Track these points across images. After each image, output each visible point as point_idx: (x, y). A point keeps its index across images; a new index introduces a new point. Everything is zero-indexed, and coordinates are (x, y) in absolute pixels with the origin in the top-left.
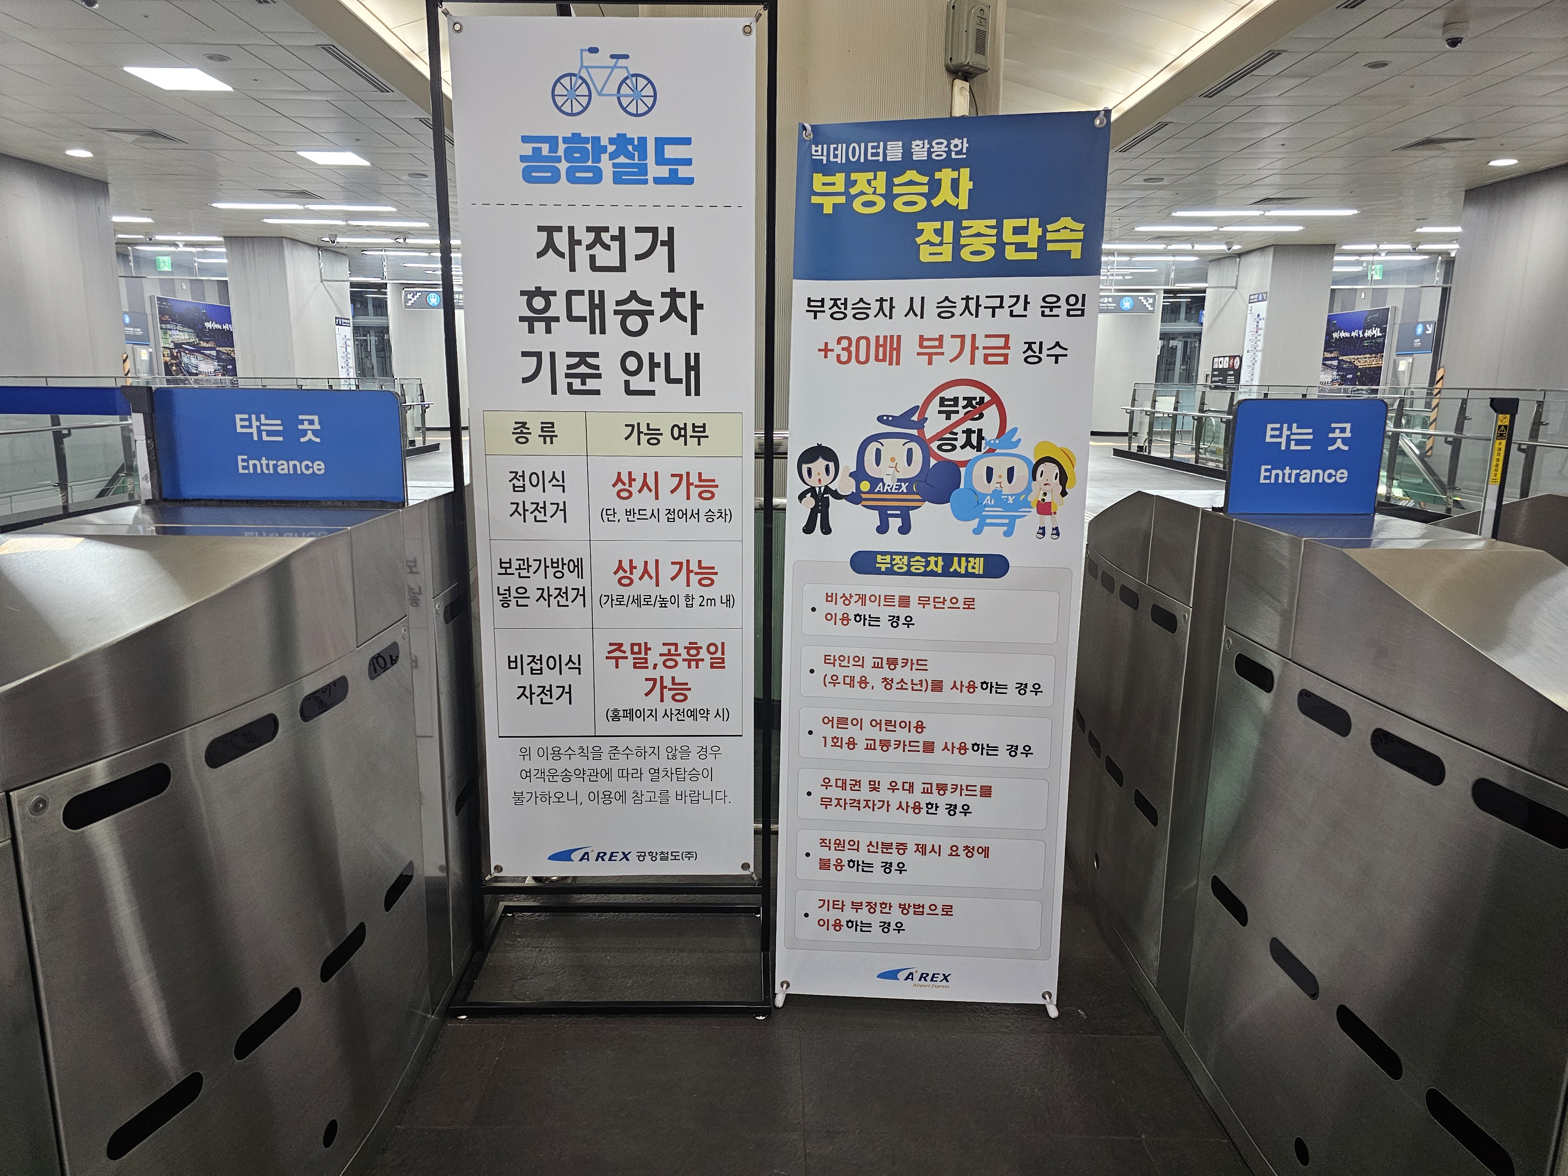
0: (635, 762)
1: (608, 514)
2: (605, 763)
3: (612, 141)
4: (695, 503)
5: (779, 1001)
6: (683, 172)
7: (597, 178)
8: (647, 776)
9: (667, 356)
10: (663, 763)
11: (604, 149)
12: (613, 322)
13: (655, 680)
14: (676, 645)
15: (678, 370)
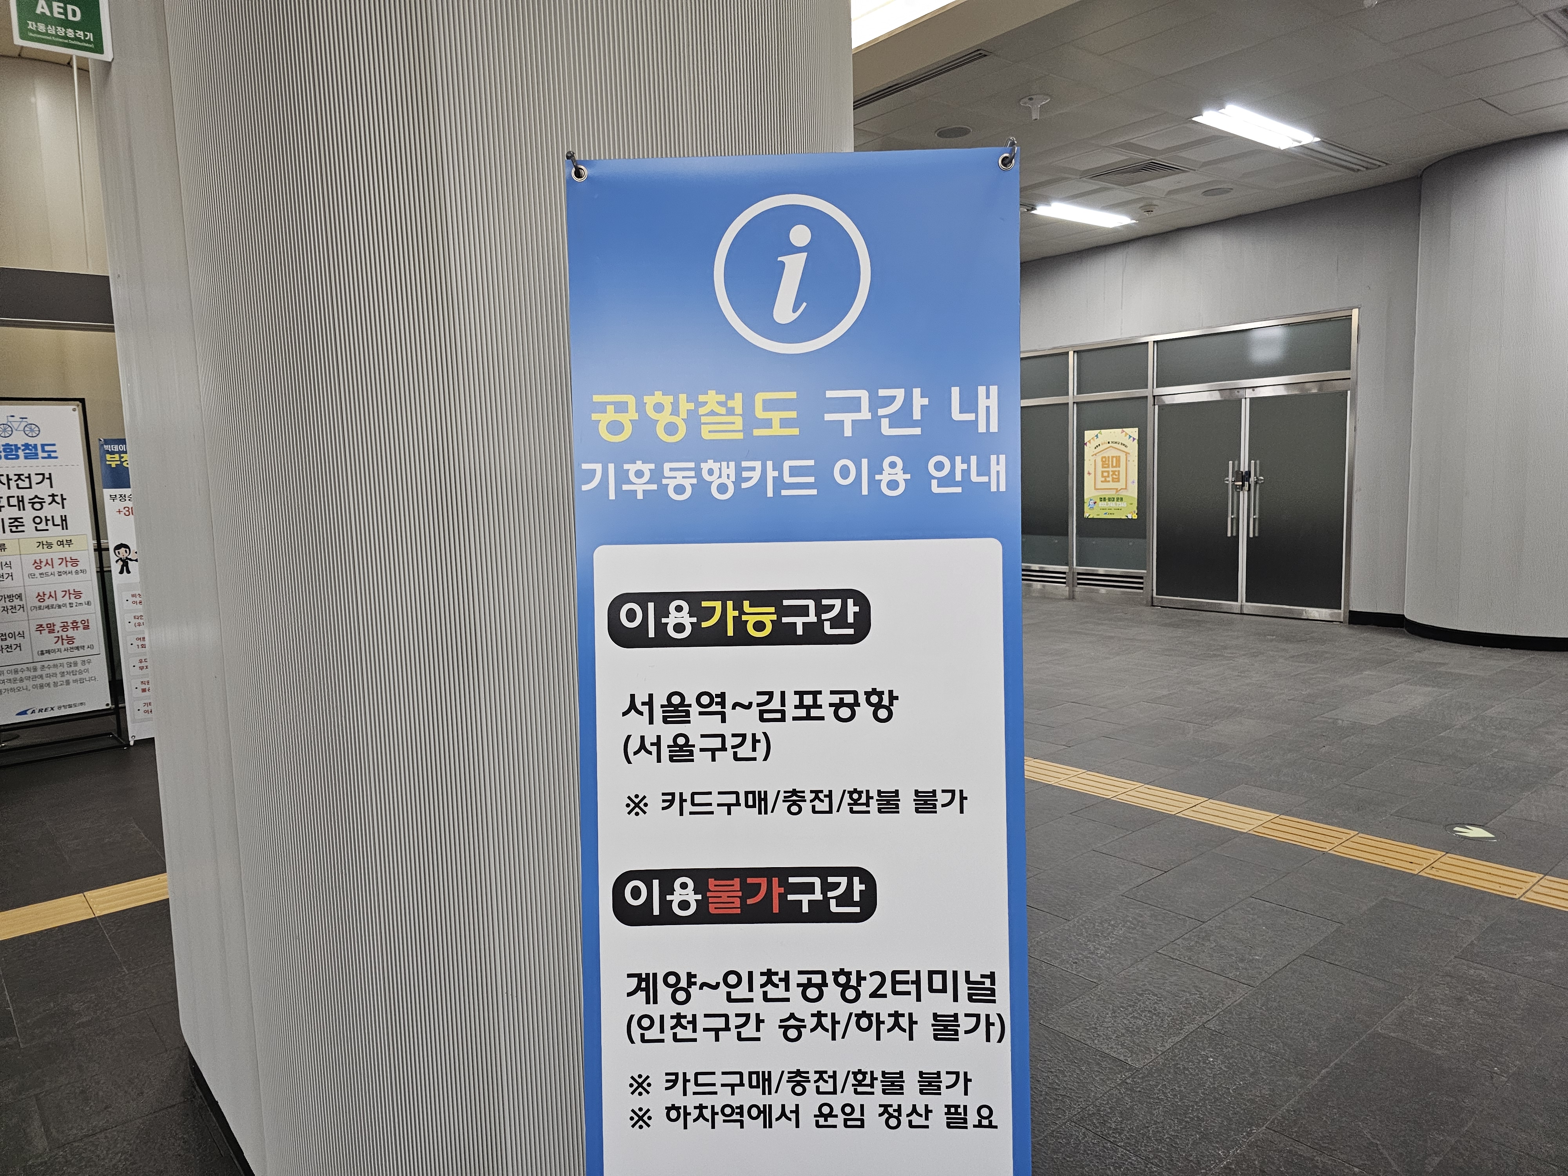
0: (52, 671)
1: (32, 576)
2: (39, 672)
3: (23, 445)
4: (70, 568)
5: (132, 743)
6: (53, 455)
7: (17, 457)
8: (59, 675)
9: (53, 517)
10: (66, 669)
11: (20, 448)
12: (28, 506)
13: (59, 637)
14: (67, 622)
15: (58, 521)
